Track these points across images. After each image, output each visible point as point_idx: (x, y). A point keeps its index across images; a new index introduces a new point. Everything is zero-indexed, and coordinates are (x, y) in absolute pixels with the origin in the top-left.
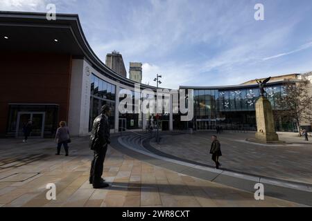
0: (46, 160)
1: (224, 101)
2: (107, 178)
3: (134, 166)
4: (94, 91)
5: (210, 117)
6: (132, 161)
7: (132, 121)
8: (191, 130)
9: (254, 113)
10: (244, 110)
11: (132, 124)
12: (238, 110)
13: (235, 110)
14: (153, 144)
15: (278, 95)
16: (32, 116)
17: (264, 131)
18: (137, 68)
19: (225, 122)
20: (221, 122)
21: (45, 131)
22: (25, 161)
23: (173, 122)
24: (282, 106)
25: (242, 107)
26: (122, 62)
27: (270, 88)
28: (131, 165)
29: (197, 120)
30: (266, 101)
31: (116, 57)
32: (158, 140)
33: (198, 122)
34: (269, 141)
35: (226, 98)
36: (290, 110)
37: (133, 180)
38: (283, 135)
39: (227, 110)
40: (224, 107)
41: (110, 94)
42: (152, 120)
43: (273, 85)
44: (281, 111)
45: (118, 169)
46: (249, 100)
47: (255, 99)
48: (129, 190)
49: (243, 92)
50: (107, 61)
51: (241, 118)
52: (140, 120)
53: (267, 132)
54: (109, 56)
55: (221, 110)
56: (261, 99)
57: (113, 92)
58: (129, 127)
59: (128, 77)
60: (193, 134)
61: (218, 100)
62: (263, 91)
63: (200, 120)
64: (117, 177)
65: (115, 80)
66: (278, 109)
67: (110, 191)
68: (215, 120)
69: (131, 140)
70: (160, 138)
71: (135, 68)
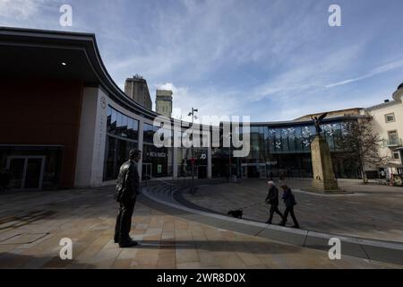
0: (53, 218)
1: (275, 140)
2: (135, 236)
3: (165, 223)
4: (111, 127)
5: (258, 161)
6: (163, 217)
7: (160, 166)
8: (235, 178)
9: (309, 155)
10: (299, 152)
11: (159, 170)
12: (292, 152)
13: (288, 152)
14: (187, 197)
15: (338, 134)
16: (26, 161)
17: (322, 178)
18: (165, 98)
19: (277, 166)
20: (272, 167)
21: (44, 180)
22: (25, 220)
23: (213, 168)
24: (343, 147)
25: (296, 148)
26: (147, 89)
27: (329, 125)
28: (162, 222)
29: (243, 165)
30: (323, 142)
31: (139, 84)
32: (194, 191)
33: (244, 167)
34: (327, 190)
35: (278, 136)
36: (352, 152)
37: (165, 237)
38: (344, 182)
39: (279, 152)
40: (275, 149)
41: (131, 130)
42: (185, 164)
43: (332, 121)
44: (341, 153)
45: (146, 226)
46: (305, 139)
47: (311, 138)
48: (162, 247)
49: (298, 130)
50: (126, 88)
51: (296, 162)
52: (169, 165)
53: (325, 179)
54: (129, 81)
55: (271, 152)
56: (317, 139)
57: (135, 129)
58: (156, 174)
59: (154, 109)
60: (238, 182)
61: (268, 139)
62: (319, 130)
63: (246, 164)
64: (146, 235)
65: (138, 113)
66: (338, 150)
67: (140, 249)
68: (264, 164)
69: (158, 192)
70: (196, 189)
71: (163, 97)
